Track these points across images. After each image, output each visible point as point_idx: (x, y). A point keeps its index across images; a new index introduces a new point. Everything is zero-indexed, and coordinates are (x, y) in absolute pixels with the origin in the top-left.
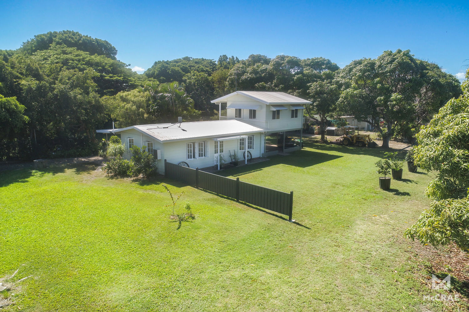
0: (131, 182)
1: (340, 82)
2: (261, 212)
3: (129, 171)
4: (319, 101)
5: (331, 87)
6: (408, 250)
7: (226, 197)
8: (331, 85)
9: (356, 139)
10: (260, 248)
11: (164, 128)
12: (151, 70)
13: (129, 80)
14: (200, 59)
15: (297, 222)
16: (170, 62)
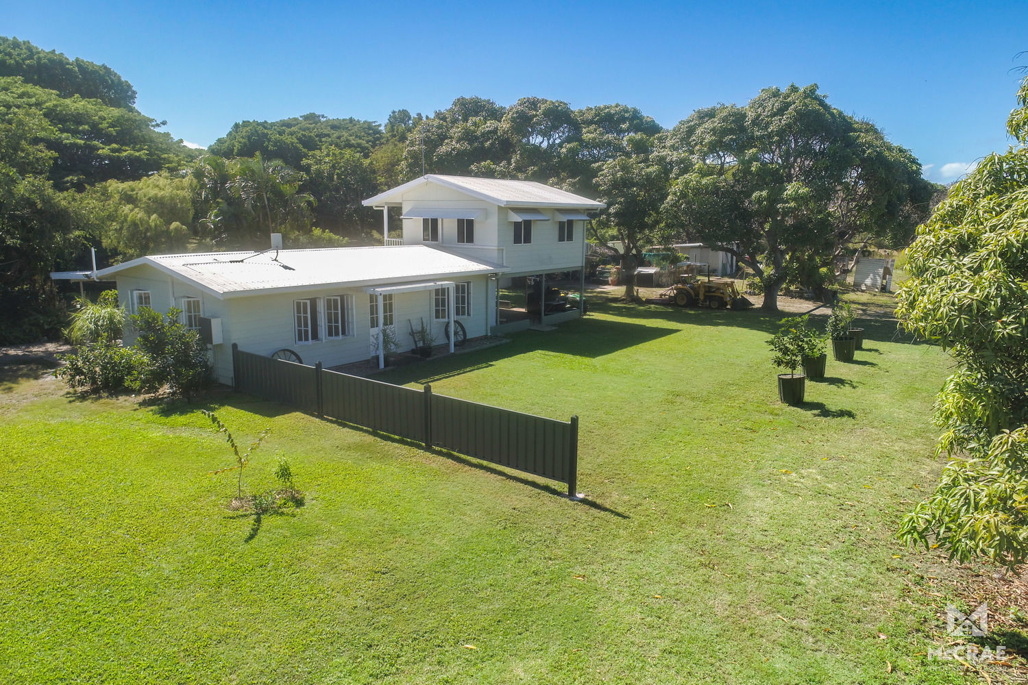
0: (136, 406)
1: (668, 160)
2: (493, 476)
3: (132, 378)
4: (620, 203)
5: (648, 170)
6: (895, 564)
7: (396, 437)
8: (648, 167)
9: (706, 292)
10: (491, 585)
11: (234, 262)
12: (226, 142)
13: (164, 159)
14: (344, 120)
15: (590, 498)
16: (273, 124)
